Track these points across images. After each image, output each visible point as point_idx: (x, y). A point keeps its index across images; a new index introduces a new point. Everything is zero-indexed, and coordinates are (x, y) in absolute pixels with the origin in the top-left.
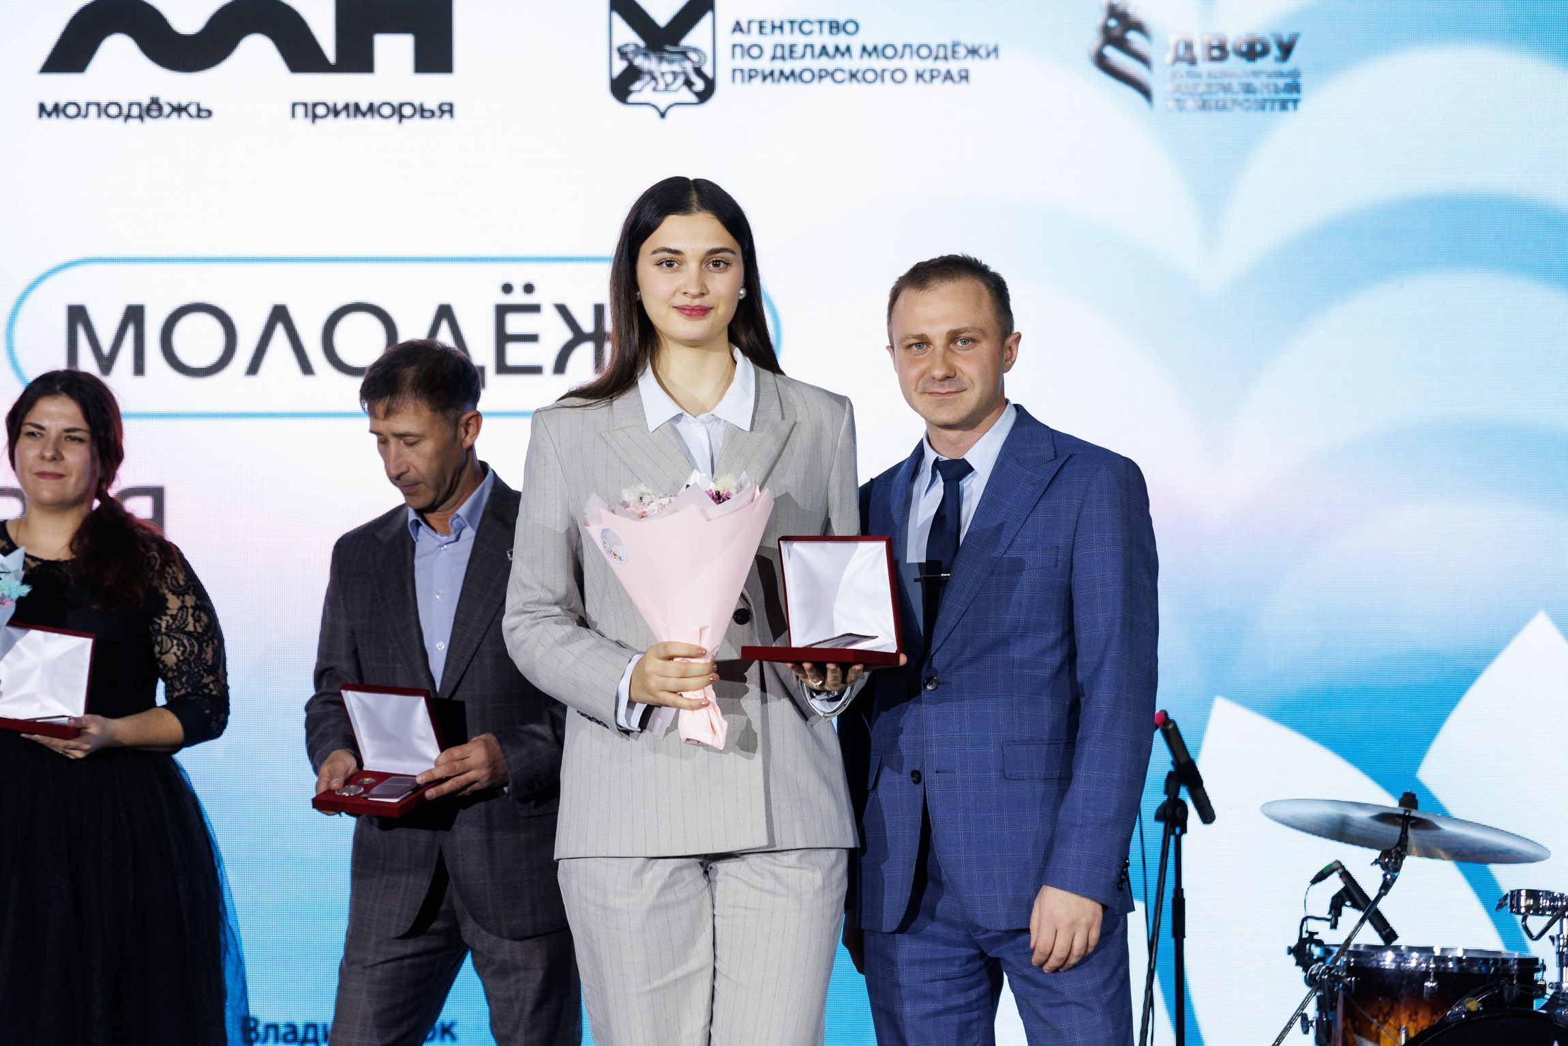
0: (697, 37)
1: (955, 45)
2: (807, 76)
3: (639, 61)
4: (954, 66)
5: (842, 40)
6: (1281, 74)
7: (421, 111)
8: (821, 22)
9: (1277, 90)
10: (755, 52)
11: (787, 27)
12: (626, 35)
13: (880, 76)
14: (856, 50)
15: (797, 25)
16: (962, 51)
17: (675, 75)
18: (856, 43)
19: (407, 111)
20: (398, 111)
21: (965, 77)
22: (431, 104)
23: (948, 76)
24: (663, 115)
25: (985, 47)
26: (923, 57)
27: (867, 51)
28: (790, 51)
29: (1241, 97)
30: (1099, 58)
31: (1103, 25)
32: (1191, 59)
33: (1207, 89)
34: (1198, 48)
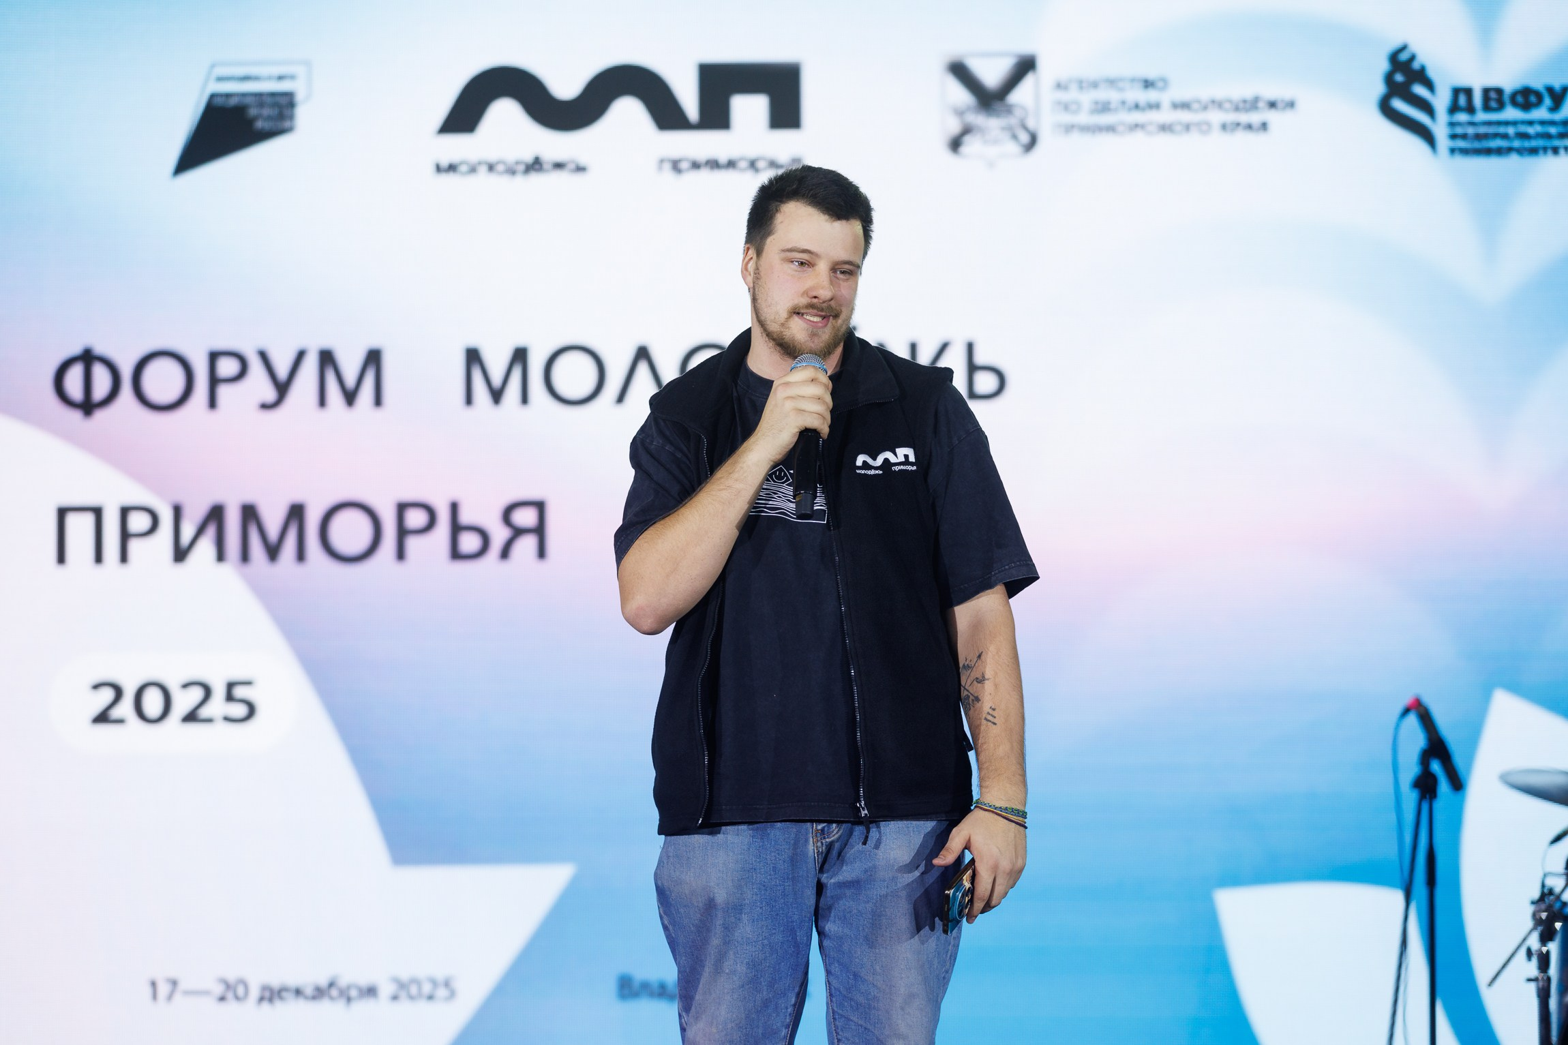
0: (1021, 95)
1: (1256, 100)
2: (1121, 128)
4: (1255, 118)
5: (1152, 95)
6: (1552, 123)
7: (774, 165)
8: (1133, 80)
9: (1548, 136)
10: (1073, 107)
11: (1103, 86)
13: (1187, 127)
14: (1166, 104)
15: (1112, 82)
16: (1261, 104)
17: (1002, 129)
18: (1166, 98)
19: (761, 164)
20: (753, 165)
22: (783, 158)
23: (1249, 127)
24: (991, 165)
25: (1282, 101)
26: (1227, 111)
27: (1176, 106)
28: (1104, 108)
29: (1517, 144)
30: (1386, 109)
31: (1389, 79)
32: (1470, 109)
33: (1485, 136)
34: (1478, 100)
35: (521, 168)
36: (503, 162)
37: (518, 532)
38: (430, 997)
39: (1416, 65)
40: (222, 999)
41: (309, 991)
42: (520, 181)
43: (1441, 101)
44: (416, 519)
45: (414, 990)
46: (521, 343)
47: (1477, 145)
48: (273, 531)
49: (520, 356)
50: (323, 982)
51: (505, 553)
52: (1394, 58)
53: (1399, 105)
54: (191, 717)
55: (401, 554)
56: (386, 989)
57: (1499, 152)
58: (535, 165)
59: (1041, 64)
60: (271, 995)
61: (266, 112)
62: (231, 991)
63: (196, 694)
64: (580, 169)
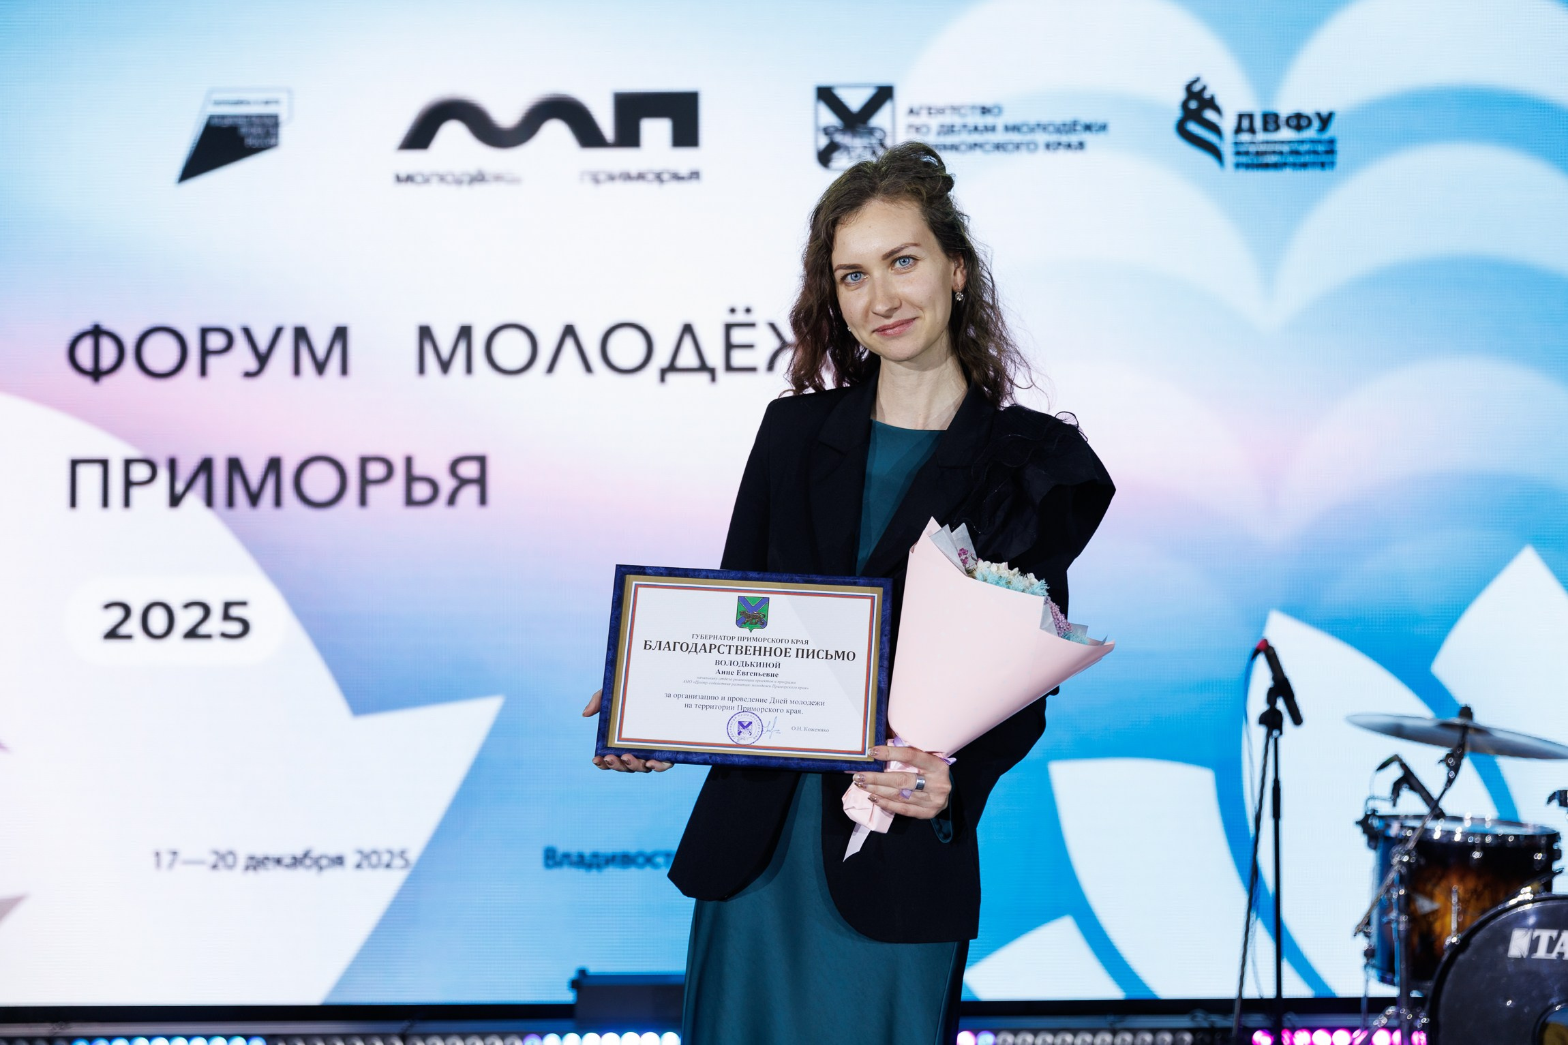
0: (880, 120)
1: (1075, 123)
2: (963, 147)
3: (839, 138)
4: (1073, 138)
5: (989, 120)
6: (1320, 142)
7: (677, 177)
8: (973, 108)
9: (1316, 153)
10: (924, 130)
11: (948, 112)
12: (829, 118)
13: (1018, 146)
14: (1000, 127)
15: (955, 109)
16: (1078, 128)
17: (865, 147)
18: (1000, 122)
19: (665, 177)
20: (659, 177)
21: (1081, 145)
22: (684, 171)
23: (1069, 146)
25: (1096, 124)
26: (1050, 133)
27: (1007, 128)
28: (950, 130)
29: (1291, 159)
30: (1182, 130)
31: (1185, 105)
32: (1252, 130)
33: (1264, 153)
34: (1258, 124)
35: (466, 179)
36: (453, 175)
37: (463, 482)
38: (388, 866)
39: (1207, 95)
40: (215, 867)
41: (287, 861)
42: (465, 189)
43: (1227, 124)
44: (376, 470)
45: (374, 859)
46: (466, 322)
47: (1256, 160)
48: (254, 482)
49: (465, 333)
50: (299, 853)
51: (452, 501)
52: (1189, 88)
53: (1193, 127)
54: (192, 634)
55: (363, 501)
56: (351, 859)
57: (1275, 166)
58: (479, 178)
59: (898, 93)
60: (256, 863)
61: (254, 131)
62: (222, 860)
63: (197, 613)
64: (515, 181)
